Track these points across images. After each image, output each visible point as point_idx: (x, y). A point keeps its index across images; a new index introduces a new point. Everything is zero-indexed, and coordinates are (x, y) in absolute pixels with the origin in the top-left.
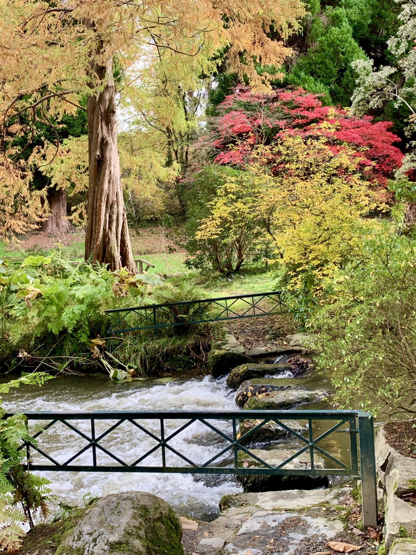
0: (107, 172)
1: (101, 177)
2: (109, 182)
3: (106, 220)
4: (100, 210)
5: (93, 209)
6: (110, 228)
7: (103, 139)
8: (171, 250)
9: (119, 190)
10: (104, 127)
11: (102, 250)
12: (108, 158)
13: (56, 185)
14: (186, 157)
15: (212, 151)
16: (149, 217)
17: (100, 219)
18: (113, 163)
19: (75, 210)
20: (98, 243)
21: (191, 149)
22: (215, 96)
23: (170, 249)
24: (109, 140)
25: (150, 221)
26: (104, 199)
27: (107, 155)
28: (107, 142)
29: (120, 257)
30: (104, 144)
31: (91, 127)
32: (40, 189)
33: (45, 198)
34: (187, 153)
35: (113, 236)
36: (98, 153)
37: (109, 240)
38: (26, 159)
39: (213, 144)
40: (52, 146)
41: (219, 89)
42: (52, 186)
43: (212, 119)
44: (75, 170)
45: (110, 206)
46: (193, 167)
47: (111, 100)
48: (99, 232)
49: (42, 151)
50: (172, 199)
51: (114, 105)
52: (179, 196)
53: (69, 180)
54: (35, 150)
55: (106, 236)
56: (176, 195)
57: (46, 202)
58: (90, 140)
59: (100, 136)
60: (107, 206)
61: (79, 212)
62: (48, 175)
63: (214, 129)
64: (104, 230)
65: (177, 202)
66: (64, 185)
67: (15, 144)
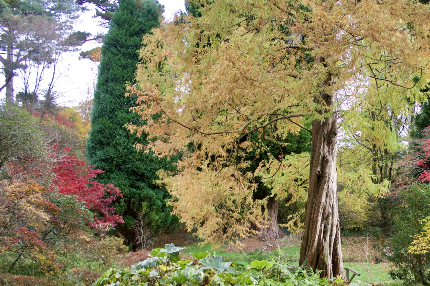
0: (326, 186)
1: (320, 191)
2: (327, 195)
3: (321, 230)
4: (317, 221)
5: (310, 219)
6: (324, 238)
7: (324, 157)
8: (377, 261)
9: (335, 203)
10: (326, 147)
11: (315, 257)
12: (327, 174)
13: (276, 195)
14: (390, 173)
15: (416, 169)
16: (352, 227)
17: (316, 228)
18: (331, 178)
19: (291, 219)
20: (313, 250)
21: (395, 166)
22: (420, 121)
23: (377, 259)
24: (330, 158)
25: (353, 231)
26: (321, 210)
27: (327, 171)
28: (327, 160)
29: (332, 265)
30: (325, 162)
31: (314, 146)
32: (261, 198)
33: (265, 206)
34: (391, 169)
35: (326, 246)
36: (319, 169)
37: (323, 248)
38: (253, 172)
39: (417, 162)
40: (276, 162)
41: (424, 114)
42: (272, 196)
43: (418, 141)
44: (293, 183)
45: (326, 218)
46: (397, 183)
47: (334, 123)
48: (314, 241)
49: (267, 165)
50: (374, 211)
51: (335, 128)
52: (381, 208)
53: (287, 191)
54: (261, 164)
55: (320, 244)
56: (378, 207)
57: (266, 210)
58: (312, 158)
59: (322, 154)
60: (323, 217)
61: (294, 220)
62: (269, 186)
63: (418, 150)
64: (319, 239)
65: (379, 214)
66: (282, 196)
67: (246, 159)
